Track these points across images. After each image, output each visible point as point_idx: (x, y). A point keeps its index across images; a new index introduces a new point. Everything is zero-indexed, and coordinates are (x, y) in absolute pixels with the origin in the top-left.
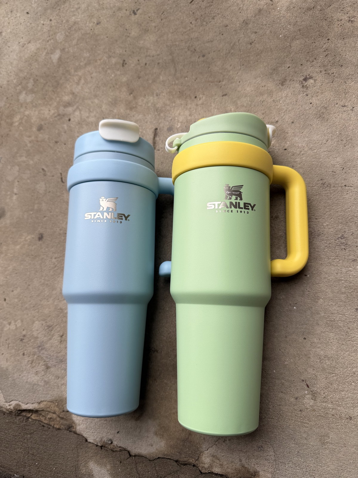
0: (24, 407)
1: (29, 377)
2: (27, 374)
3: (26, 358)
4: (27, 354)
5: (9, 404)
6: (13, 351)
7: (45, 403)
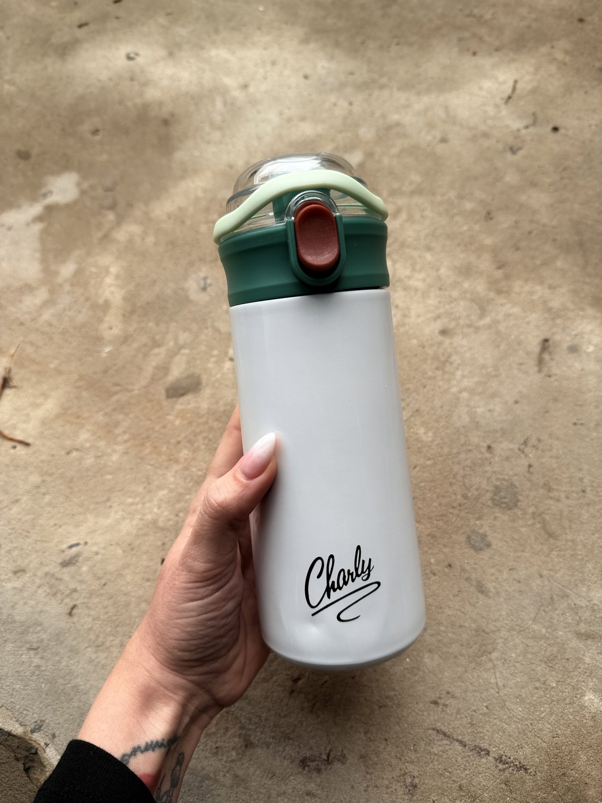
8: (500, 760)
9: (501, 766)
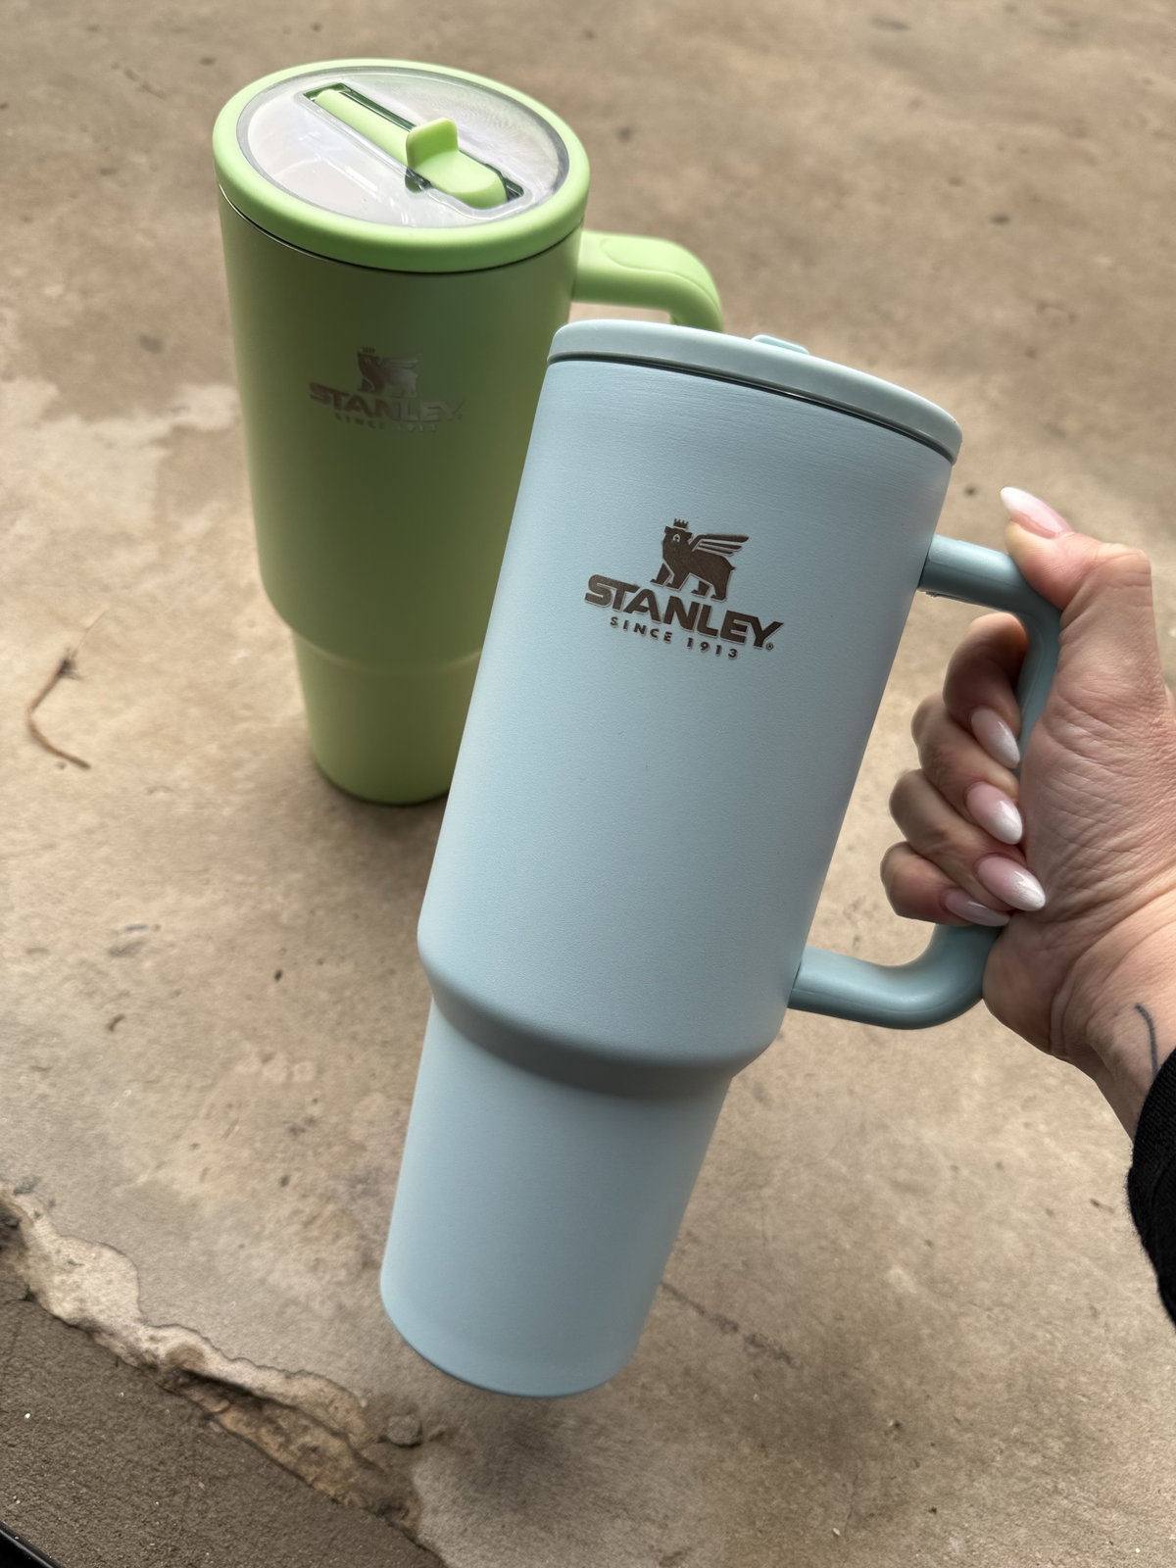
0: (216, 1366)
1: (280, 1266)
2: (272, 1254)
3: (289, 1199)
4: (295, 1187)
5: (151, 1332)
6: (245, 1153)
7: (314, 1384)
8: (752, 1340)
9: (752, 1350)
